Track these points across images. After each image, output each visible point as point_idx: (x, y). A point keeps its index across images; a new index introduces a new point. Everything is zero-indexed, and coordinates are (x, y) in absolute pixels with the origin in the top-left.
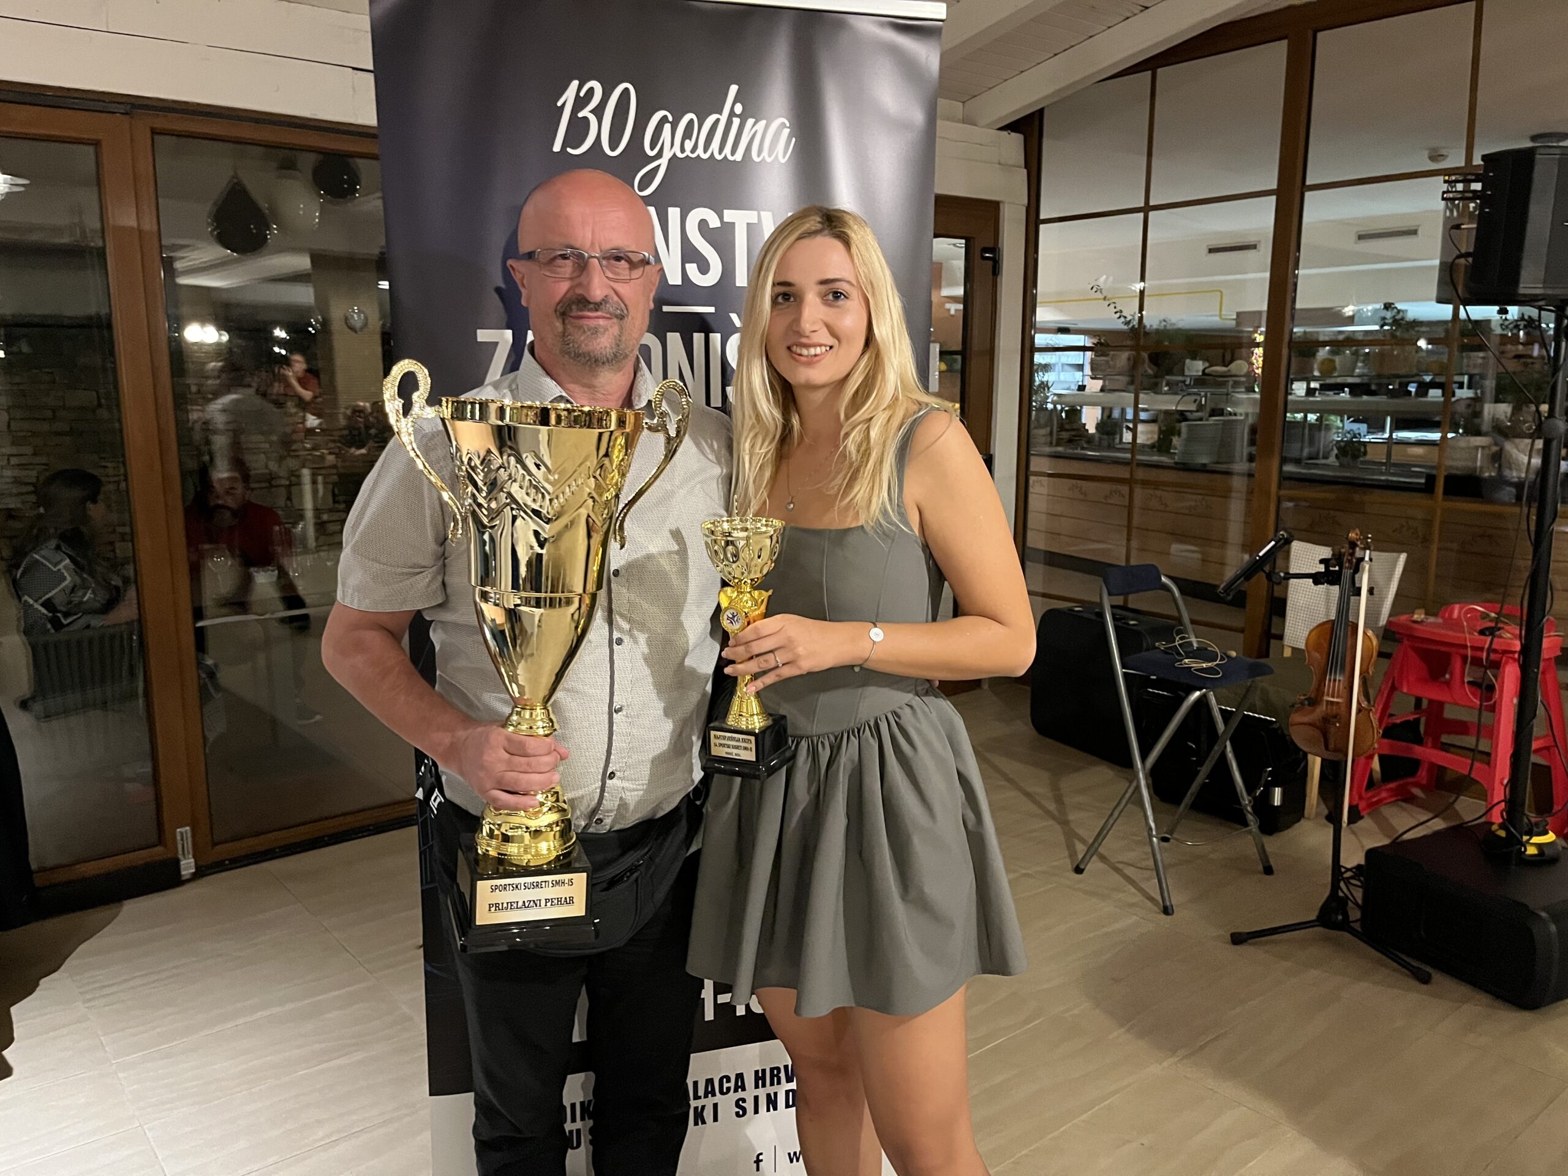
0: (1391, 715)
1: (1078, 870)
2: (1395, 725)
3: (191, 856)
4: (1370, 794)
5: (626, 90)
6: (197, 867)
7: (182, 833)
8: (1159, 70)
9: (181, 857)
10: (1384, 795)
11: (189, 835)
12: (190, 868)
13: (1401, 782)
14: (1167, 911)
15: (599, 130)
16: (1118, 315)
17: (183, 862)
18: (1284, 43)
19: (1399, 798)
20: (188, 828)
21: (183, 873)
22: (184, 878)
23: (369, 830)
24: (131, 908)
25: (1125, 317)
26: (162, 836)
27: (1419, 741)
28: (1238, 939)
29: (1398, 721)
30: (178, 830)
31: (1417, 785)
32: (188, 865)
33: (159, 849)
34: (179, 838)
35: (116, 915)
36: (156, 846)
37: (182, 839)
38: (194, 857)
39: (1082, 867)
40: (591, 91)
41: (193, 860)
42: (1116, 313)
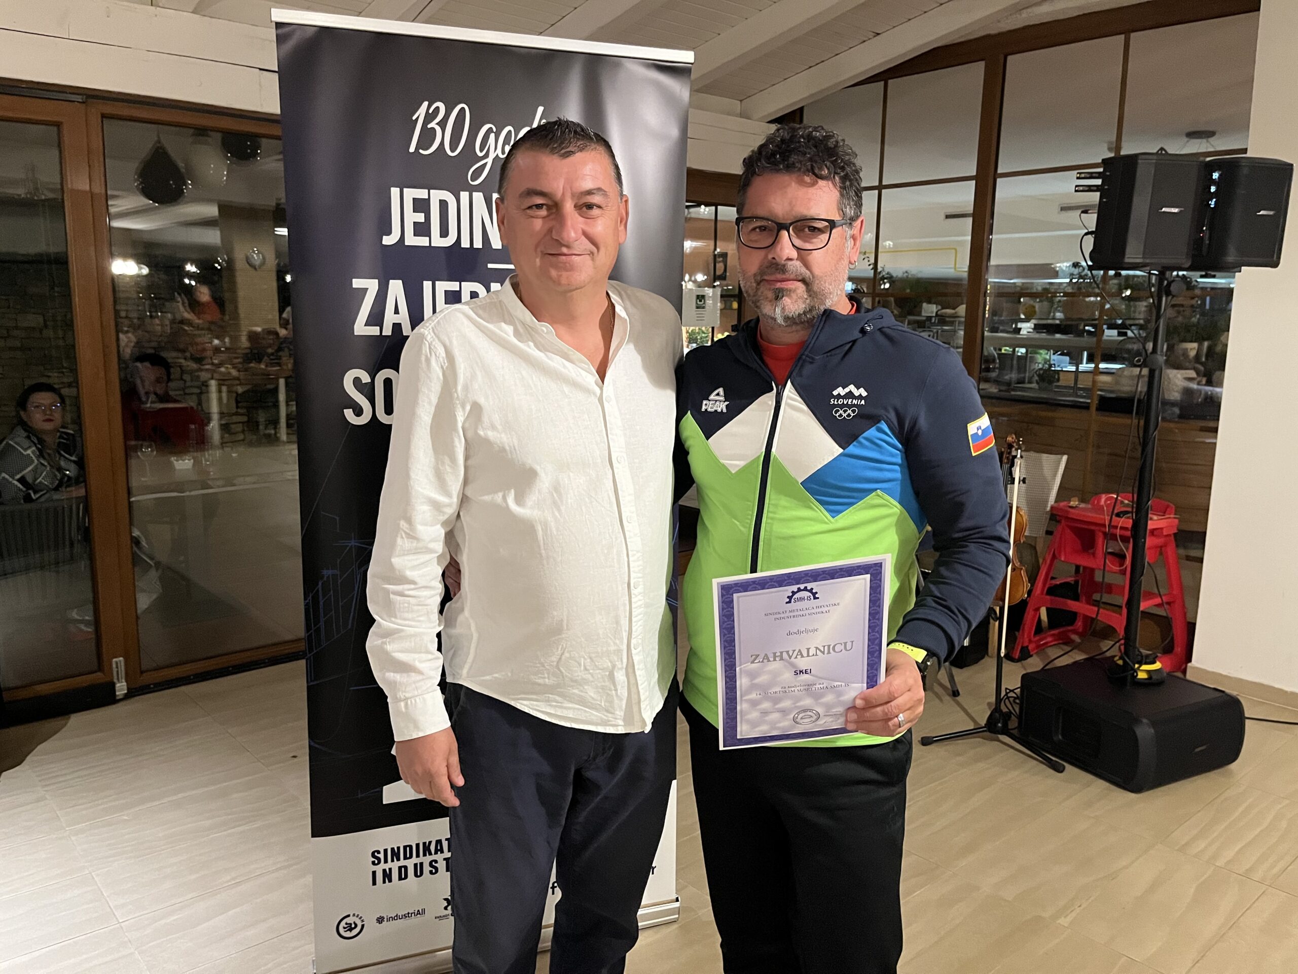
0: (1053, 578)
2: (1056, 585)
3: (123, 680)
4: (1037, 638)
5: (463, 109)
6: (128, 689)
7: (117, 663)
8: (890, 81)
9: (115, 681)
10: (1049, 639)
11: (123, 664)
12: (122, 690)
13: (1061, 630)
15: (443, 137)
17: (118, 685)
18: (982, 64)
19: (1061, 642)
20: (121, 659)
21: (117, 693)
22: (118, 698)
23: (265, 663)
24: (76, 719)
26: (101, 664)
27: (1076, 598)
28: (928, 741)
29: (1058, 583)
30: (114, 660)
31: (1075, 632)
32: (121, 688)
33: (99, 674)
34: (114, 666)
35: (66, 724)
36: (95, 672)
37: (117, 667)
38: (126, 681)
40: (437, 108)
41: (125, 684)
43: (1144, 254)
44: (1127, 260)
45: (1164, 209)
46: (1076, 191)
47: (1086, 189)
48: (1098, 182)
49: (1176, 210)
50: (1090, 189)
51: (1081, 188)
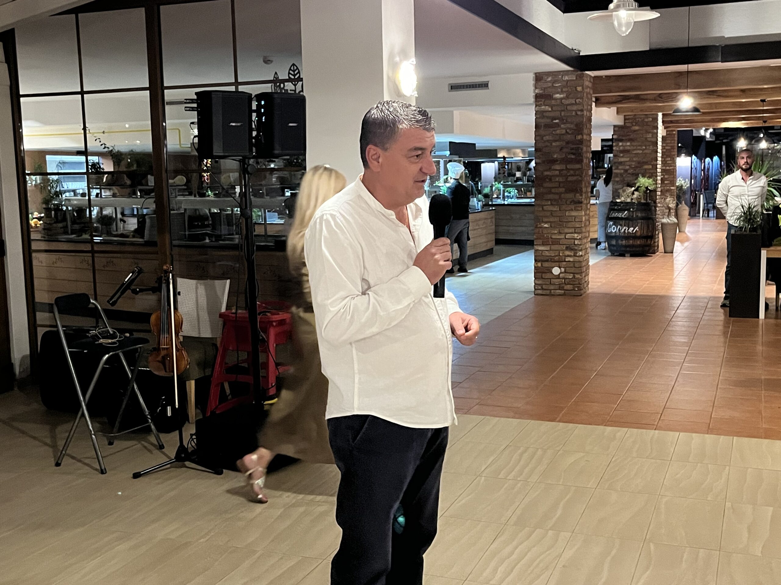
1: (58, 464)
8: (79, 15)
14: (103, 472)
16: (103, 146)
18: (143, 10)
25: (108, 148)
28: (136, 476)
29: (231, 366)
39: (59, 462)
42: (101, 145)
43: (223, 150)
44: (215, 154)
45: (231, 124)
46: (186, 110)
47: (191, 109)
48: (195, 105)
49: (239, 124)
50: (193, 109)
51: (188, 109)
